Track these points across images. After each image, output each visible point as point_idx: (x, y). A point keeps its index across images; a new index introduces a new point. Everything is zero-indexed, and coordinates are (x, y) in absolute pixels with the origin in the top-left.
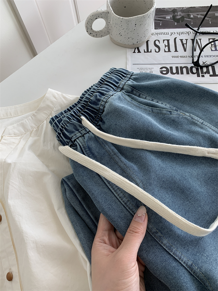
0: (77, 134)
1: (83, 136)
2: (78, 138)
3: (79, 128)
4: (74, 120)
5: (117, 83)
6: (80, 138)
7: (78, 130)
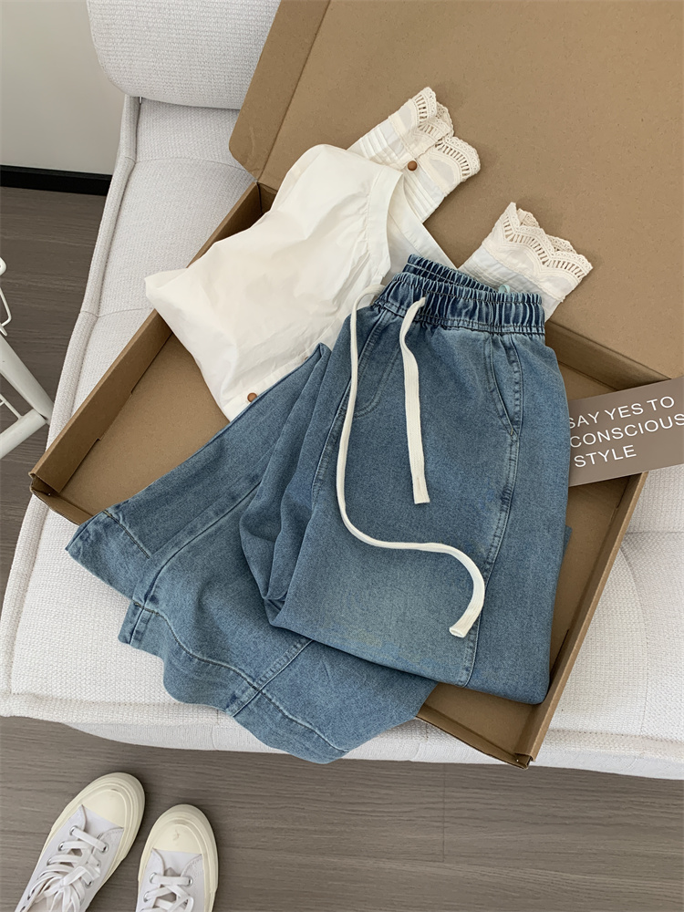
0: (394, 307)
1: (396, 315)
2: (389, 311)
3: (405, 304)
4: (415, 290)
5: (507, 321)
6: (389, 314)
7: (402, 303)
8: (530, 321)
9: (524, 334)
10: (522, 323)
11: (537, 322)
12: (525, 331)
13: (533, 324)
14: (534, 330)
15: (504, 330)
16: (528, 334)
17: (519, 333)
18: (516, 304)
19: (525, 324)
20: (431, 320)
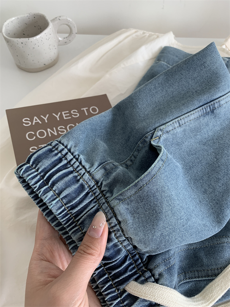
5: (82, 188)
8: (65, 167)
9: (80, 163)
10: (71, 172)
11: (60, 160)
12: (77, 164)
13: (64, 162)
14: (70, 157)
15: (92, 183)
16: (77, 159)
17: (84, 167)
18: (59, 194)
19: (71, 169)
20: (138, 260)
